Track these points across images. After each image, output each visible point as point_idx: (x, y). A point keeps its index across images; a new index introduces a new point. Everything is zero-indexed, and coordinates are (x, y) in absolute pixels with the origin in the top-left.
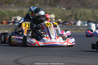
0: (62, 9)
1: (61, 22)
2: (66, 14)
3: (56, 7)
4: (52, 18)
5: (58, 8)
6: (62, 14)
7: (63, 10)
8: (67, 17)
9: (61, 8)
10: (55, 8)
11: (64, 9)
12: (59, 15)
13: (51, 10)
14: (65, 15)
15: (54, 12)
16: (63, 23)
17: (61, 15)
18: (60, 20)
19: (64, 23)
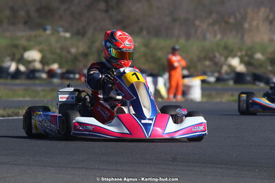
0: (62, 34)
1: (59, 71)
2: (73, 51)
3: (45, 30)
4: (34, 61)
5: (48, 32)
6: (62, 49)
7: (65, 38)
8: (75, 59)
9: (58, 32)
10: (40, 32)
11: (68, 35)
12: (53, 52)
13: (29, 39)
14: (69, 52)
15: (40, 43)
16: (63, 76)
17: (58, 51)
18: (55, 66)
19: (67, 75)
